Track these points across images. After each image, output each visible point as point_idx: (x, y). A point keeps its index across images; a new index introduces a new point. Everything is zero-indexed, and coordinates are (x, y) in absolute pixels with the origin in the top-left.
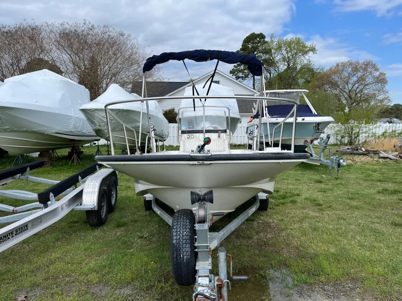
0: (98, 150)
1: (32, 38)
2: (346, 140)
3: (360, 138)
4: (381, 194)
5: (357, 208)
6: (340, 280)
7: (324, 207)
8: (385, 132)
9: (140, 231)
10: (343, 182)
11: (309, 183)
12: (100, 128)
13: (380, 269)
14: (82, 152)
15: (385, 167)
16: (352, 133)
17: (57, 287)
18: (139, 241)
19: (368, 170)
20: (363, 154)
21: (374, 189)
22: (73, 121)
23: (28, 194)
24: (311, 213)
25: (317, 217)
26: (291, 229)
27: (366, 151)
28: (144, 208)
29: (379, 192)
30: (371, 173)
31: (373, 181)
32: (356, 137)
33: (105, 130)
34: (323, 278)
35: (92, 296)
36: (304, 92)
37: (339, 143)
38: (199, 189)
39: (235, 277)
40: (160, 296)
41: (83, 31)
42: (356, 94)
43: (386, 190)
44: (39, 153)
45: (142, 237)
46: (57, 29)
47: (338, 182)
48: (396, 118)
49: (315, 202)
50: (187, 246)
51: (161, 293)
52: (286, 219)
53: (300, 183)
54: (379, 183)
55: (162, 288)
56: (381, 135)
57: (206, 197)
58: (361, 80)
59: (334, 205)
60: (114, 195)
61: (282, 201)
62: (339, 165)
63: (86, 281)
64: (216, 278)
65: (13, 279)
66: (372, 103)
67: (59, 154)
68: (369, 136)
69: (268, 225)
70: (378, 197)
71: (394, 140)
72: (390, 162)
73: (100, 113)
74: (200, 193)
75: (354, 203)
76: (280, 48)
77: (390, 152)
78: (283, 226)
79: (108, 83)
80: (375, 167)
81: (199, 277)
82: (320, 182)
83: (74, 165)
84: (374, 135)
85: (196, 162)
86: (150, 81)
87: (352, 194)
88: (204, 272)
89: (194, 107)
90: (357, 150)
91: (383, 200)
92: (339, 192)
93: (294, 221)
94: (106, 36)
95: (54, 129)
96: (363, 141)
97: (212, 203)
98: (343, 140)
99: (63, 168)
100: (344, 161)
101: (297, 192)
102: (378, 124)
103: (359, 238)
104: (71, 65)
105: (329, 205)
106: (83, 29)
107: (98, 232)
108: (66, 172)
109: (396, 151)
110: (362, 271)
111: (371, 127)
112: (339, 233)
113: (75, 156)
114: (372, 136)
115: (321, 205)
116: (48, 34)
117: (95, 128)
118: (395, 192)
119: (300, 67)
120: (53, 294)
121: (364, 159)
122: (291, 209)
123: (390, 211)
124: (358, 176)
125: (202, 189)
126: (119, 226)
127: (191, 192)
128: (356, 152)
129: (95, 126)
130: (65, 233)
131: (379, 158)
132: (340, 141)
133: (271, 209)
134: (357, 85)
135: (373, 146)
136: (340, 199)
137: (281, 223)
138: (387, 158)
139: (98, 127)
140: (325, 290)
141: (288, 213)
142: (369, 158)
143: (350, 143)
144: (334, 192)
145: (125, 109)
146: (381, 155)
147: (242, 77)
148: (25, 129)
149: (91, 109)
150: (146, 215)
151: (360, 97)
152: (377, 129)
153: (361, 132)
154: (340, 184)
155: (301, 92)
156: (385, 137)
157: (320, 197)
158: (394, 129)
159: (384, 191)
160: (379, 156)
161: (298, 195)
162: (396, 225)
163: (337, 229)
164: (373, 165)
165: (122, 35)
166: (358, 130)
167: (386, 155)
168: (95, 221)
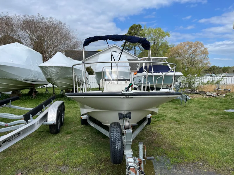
0: (47, 90)
1: (6, 24)
2: (187, 86)
3: (195, 84)
4: (210, 115)
5: (198, 123)
6: (195, 161)
7: (181, 123)
8: (209, 81)
9: (81, 136)
10: (189, 109)
11: (171, 109)
12: (51, 77)
13: (215, 154)
14: (37, 91)
15: (210, 101)
16: (190, 81)
17: (39, 168)
18: (81, 141)
19: (201, 102)
20: (198, 93)
21: (206, 112)
22: (33, 73)
23: (12, 116)
24: (175, 126)
25: (178, 128)
26: (165, 134)
27: (199, 91)
28: (80, 124)
29: (209, 114)
30: (203, 104)
31: (204, 108)
32: (193, 84)
33: (54, 78)
34: (186, 160)
35: (61, 172)
36: (166, 58)
37: (184, 87)
38: (124, 111)
39: (148, 158)
40: (99, 171)
41: (37, 20)
42: (191, 60)
43: (213, 113)
44: (12, 92)
45: (83, 140)
46: (21, 18)
47: (186, 109)
48: (213, 73)
49: (176, 120)
50: (119, 142)
51: (99, 170)
52: (161, 129)
53: (165, 109)
54: (208, 110)
55: (99, 167)
56: (206, 83)
57: (128, 115)
58: (194, 52)
59: (186, 121)
60: (63, 116)
61: (157, 119)
62: (186, 99)
63: (55, 164)
64: (137, 158)
65: (12, 164)
66: (200, 65)
67: (23, 93)
68: (199, 83)
69: (152, 132)
70: (209, 117)
71: (214, 86)
72: (213, 98)
73: (51, 69)
74: (124, 114)
75: (196, 120)
76: (149, 33)
77: (212, 93)
78: (160, 133)
79: (52, 51)
80: (205, 101)
81: (128, 158)
82: (177, 109)
83: (33, 99)
84: (202, 83)
85: (124, 97)
86: (77, 50)
87: (194, 115)
88: (129, 156)
89: (111, 66)
90: (194, 91)
91: (212, 119)
92: (187, 114)
93: (166, 130)
94: (51, 24)
95: (22, 77)
96: (197, 86)
97: (131, 119)
98: (186, 85)
99: (27, 100)
100: (189, 97)
101: (164, 114)
102: (205, 77)
103: (202, 139)
104: (30, 40)
105: (183, 121)
106: (37, 19)
107: (56, 137)
108: (30, 103)
109: (215, 92)
110: (206, 156)
111: (201, 78)
112: (191, 136)
113: (33, 93)
114: (201, 84)
115: (179, 121)
116: (16, 21)
117: (47, 77)
118: (217, 114)
119: (161, 44)
120: (37, 171)
121: (199, 96)
122: (163, 124)
123: (216, 124)
124: (197, 105)
125: (125, 111)
126: (68, 133)
127: (119, 113)
128: (193, 92)
129: (48, 76)
130: (37, 138)
131: (206, 96)
132: (184, 86)
133: (152, 123)
134: (192, 55)
135: (202, 89)
136: (188, 118)
137: (159, 131)
138: (211, 96)
139: (49, 77)
140: (188, 166)
141: (162, 126)
142: (201, 96)
143: (190, 87)
144: (184, 114)
145: (66, 66)
146: (207, 94)
147: (128, 49)
148: (5, 78)
149: (46, 66)
150: (82, 127)
151: (194, 62)
152: (204, 80)
153: (195, 81)
154: (187, 110)
155: (164, 59)
156: (208, 84)
157: (178, 117)
158: (213, 80)
159: (212, 114)
160: (206, 94)
161: (166, 116)
162: (221, 132)
163: (190, 134)
164: (204, 100)
165: (61, 23)
166: (194, 80)
167: (210, 94)
168: (54, 130)
